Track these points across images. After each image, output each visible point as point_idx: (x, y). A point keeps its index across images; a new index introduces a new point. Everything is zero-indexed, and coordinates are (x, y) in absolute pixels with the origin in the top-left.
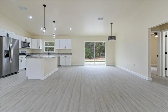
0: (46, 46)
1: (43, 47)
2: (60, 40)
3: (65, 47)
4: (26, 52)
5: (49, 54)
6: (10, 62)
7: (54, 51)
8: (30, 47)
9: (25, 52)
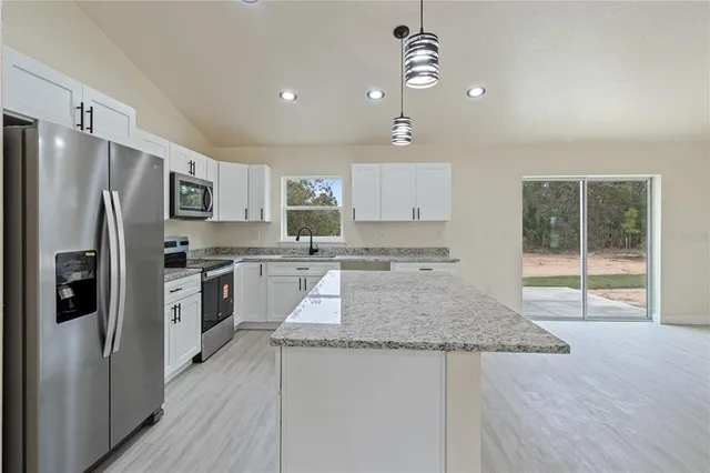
0: (289, 205)
1: (276, 210)
2: (385, 166)
3: (416, 212)
4: (187, 243)
5: (313, 251)
6: (106, 354)
7: (338, 234)
8: (211, 210)
9: (185, 243)
